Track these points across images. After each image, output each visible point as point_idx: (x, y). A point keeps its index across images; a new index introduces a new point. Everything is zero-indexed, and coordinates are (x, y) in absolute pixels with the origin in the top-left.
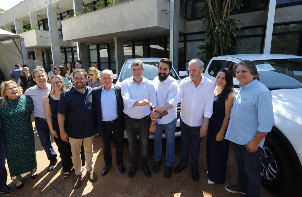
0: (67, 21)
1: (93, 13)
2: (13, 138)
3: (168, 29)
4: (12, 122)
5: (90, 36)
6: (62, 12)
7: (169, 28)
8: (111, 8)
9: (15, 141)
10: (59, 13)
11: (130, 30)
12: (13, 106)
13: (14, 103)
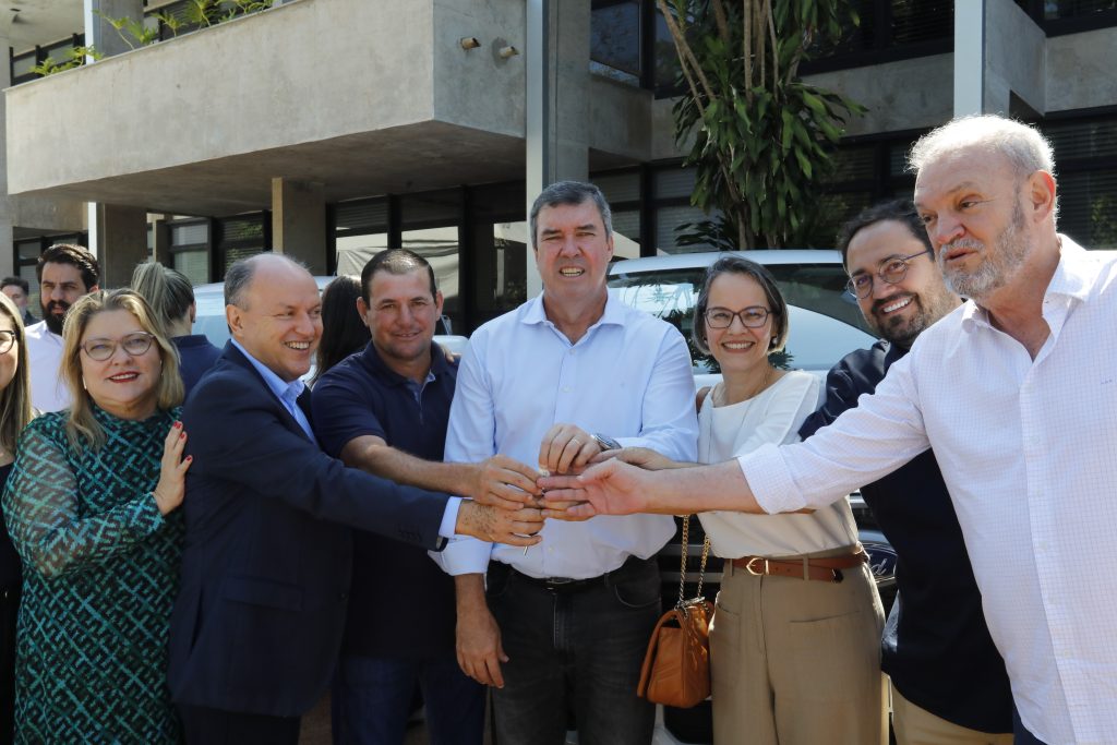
0: (32, 90)
1: (152, 54)
2: (110, 702)
3: (520, 139)
4: (121, 574)
5: (136, 168)
6: (47, 44)
7: (519, 135)
8: (234, 30)
9: (121, 720)
10: (34, 49)
11: (317, 142)
12: (134, 462)
13: (139, 445)
